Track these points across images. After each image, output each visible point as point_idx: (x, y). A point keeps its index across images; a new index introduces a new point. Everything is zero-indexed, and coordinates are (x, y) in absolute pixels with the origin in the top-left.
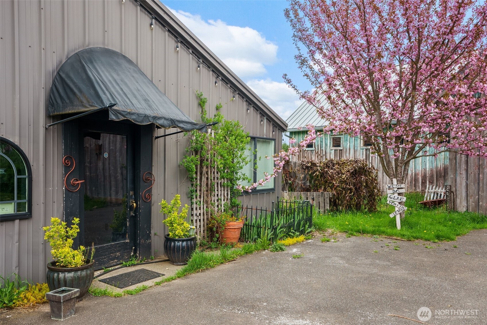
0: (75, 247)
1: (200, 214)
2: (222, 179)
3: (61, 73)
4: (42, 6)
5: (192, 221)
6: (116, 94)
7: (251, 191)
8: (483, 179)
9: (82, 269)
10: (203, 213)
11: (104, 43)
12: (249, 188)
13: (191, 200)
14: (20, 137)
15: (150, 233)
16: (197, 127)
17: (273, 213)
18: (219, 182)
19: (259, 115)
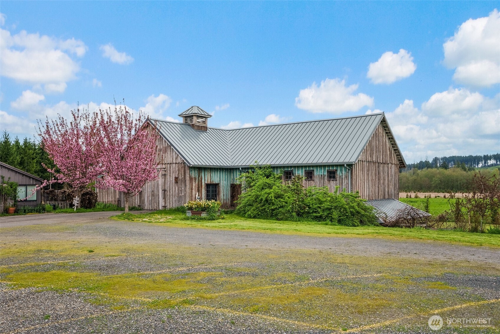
10: (3, 206)
12: (23, 200)
17: (24, 206)
18: (10, 198)
19: (28, 178)
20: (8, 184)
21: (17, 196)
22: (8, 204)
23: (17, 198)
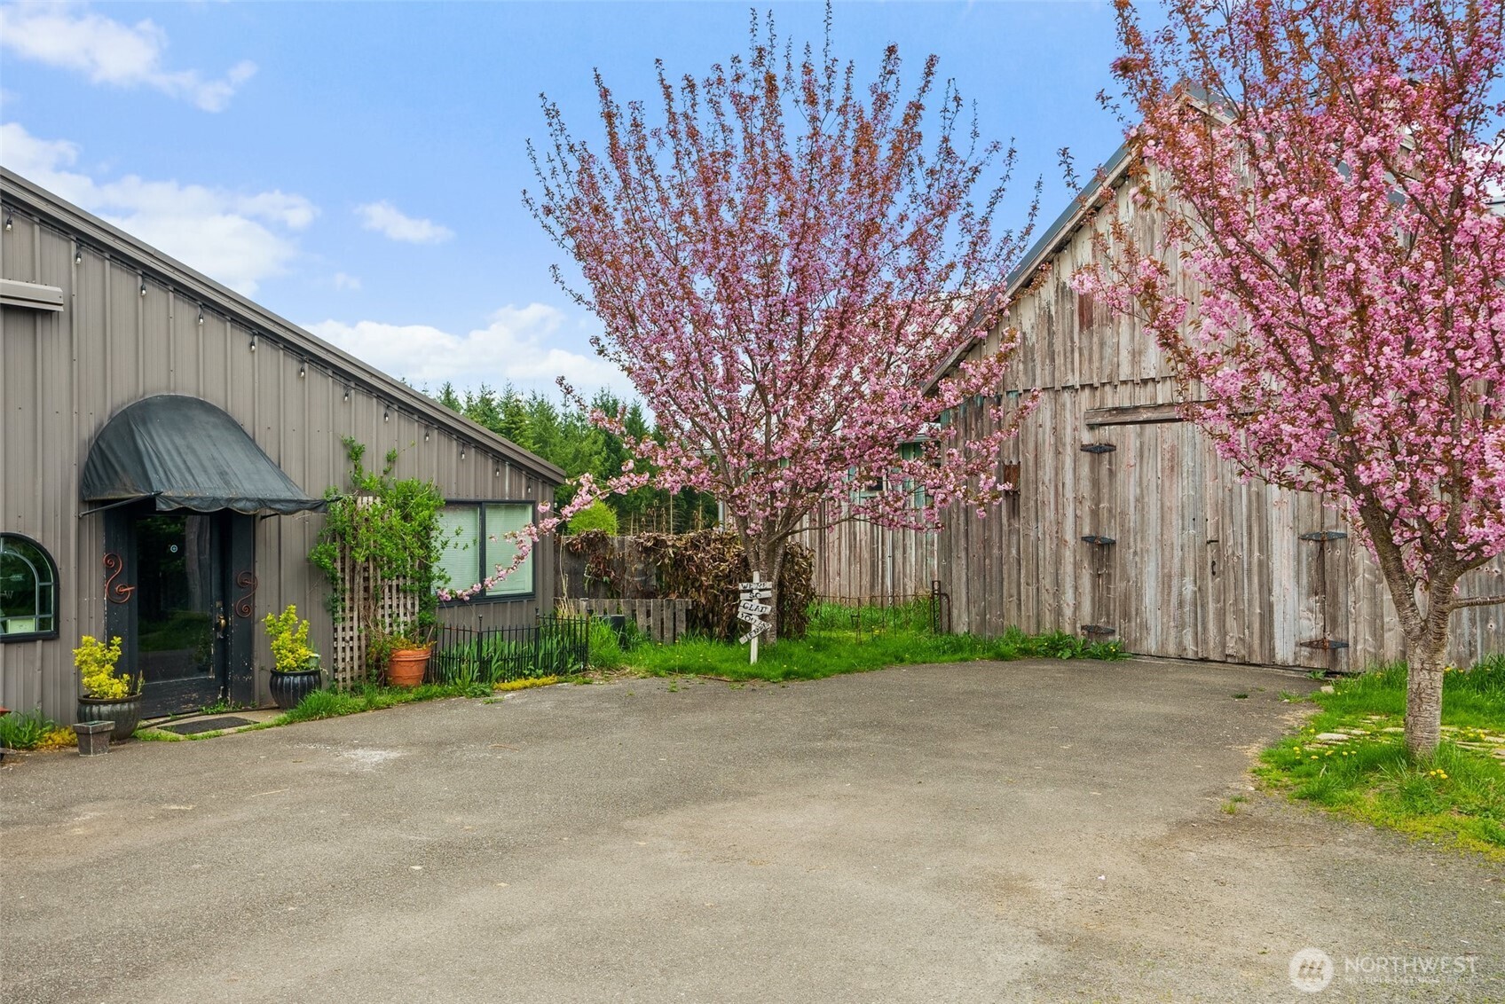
0: (116, 674)
1: (352, 638)
2: (401, 579)
3: (100, 443)
4: (75, 357)
5: (336, 648)
6: (173, 470)
7: (468, 598)
8: (991, 568)
9: (122, 702)
10: (359, 637)
11: (168, 388)
12: (464, 594)
13: (333, 615)
14: (43, 532)
15: (251, 664)
16: (308, 505)
17: (480, 635)
18: (394, 583)
19: (490, 461)
20: (383, 496)
21: (435, 570)
22: (387, 620)
23: (435, 584)
